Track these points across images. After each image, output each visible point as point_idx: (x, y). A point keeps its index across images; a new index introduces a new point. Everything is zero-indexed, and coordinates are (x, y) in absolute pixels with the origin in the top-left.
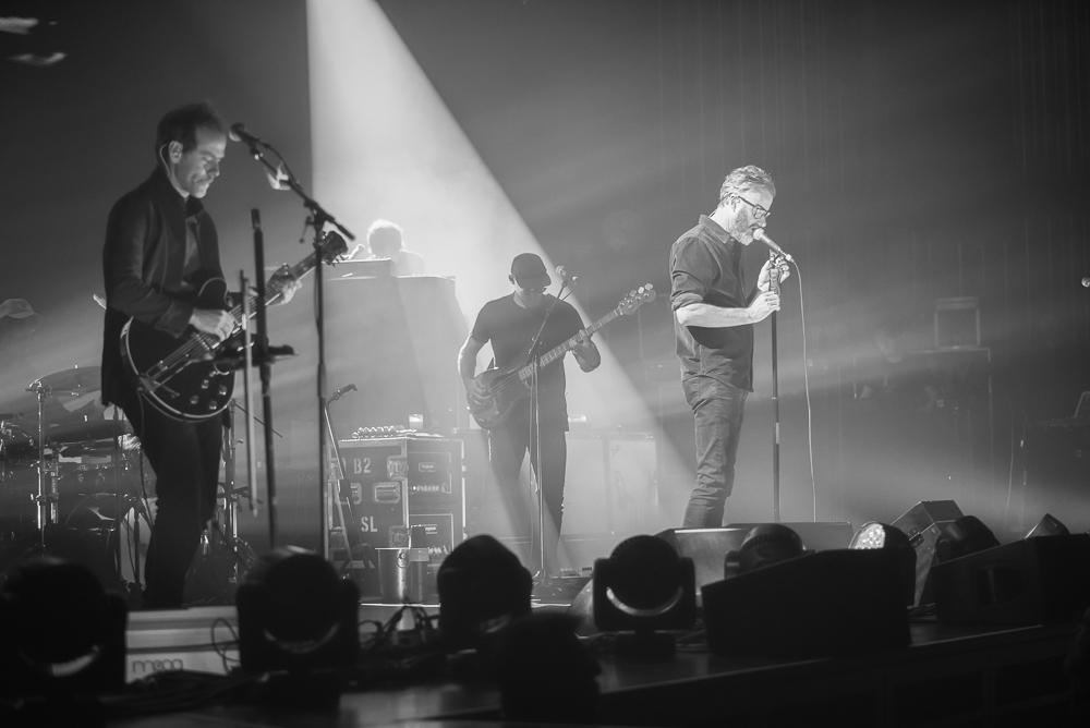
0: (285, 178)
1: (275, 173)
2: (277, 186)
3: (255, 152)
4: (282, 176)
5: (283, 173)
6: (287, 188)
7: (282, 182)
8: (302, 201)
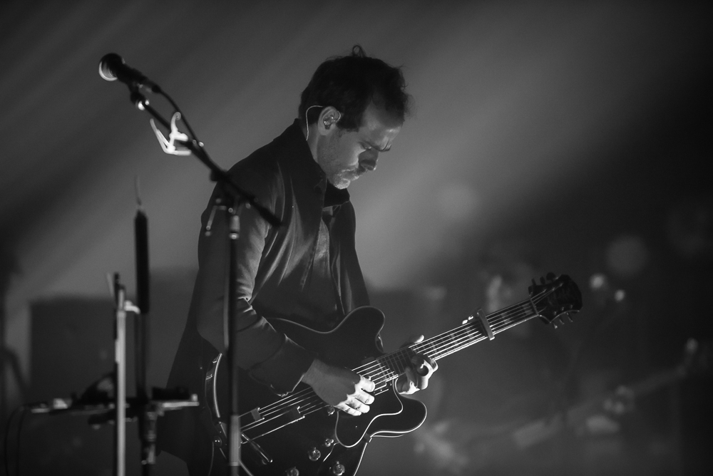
0: (184, 137)
1: (167, 131)
2: (170, 149)
3: (137, 97)
4: (176, 135)
5: (180, 131)
6: (186, 152)
7: (179, 144)
8: (207, 171)
